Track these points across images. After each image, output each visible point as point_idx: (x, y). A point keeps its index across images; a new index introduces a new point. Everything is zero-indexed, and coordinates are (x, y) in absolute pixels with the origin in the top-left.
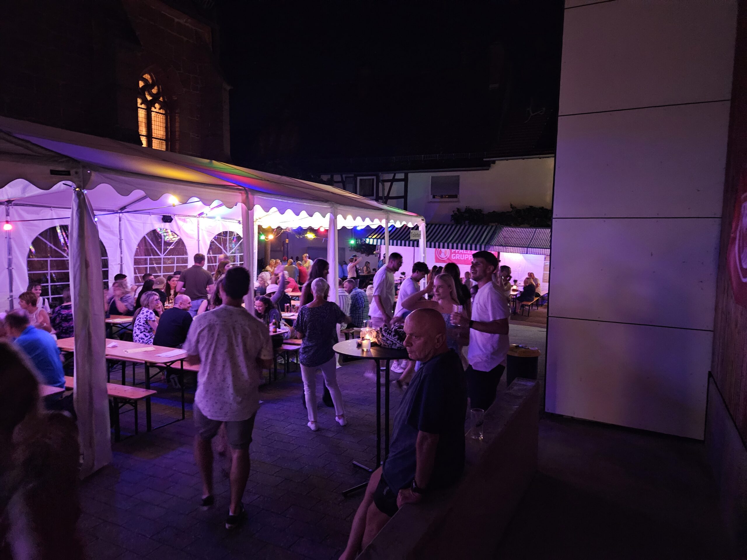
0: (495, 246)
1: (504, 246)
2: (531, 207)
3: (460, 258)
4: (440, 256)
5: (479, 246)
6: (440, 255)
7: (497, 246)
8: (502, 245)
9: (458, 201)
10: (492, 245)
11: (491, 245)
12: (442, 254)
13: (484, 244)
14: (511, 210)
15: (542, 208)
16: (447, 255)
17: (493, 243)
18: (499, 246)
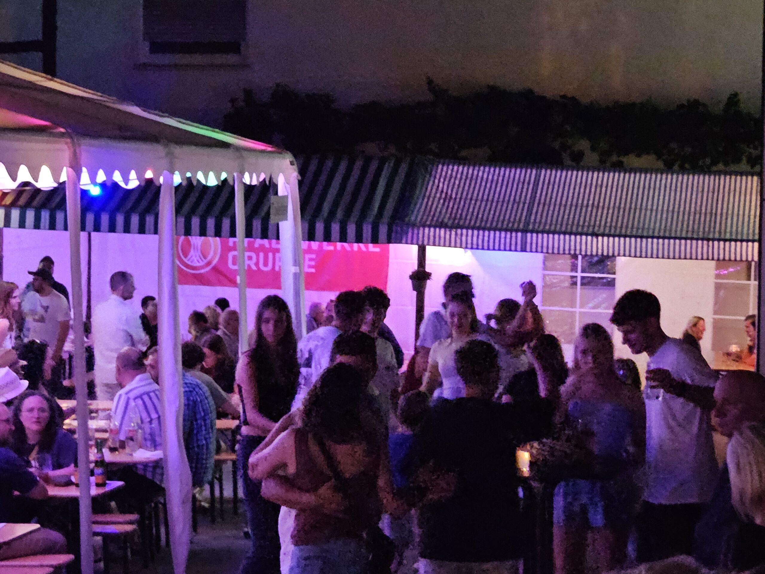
0: (424, 226)
1: (451, 228)
2: (493, 89)
3: (257, 264)
4: (185, 260)
5: (370, 227)
6: (186, 257)
7: (430, 226)
8: (442, 225)
9: (244, 66)
10: (414, 225)
11: (408, 225)
12: (192, 252)
13: (386, 219)
14: (430, 97)
15: (528, 94)
16: (209, 258)
17: (413, 218)
18: (435, 227)
